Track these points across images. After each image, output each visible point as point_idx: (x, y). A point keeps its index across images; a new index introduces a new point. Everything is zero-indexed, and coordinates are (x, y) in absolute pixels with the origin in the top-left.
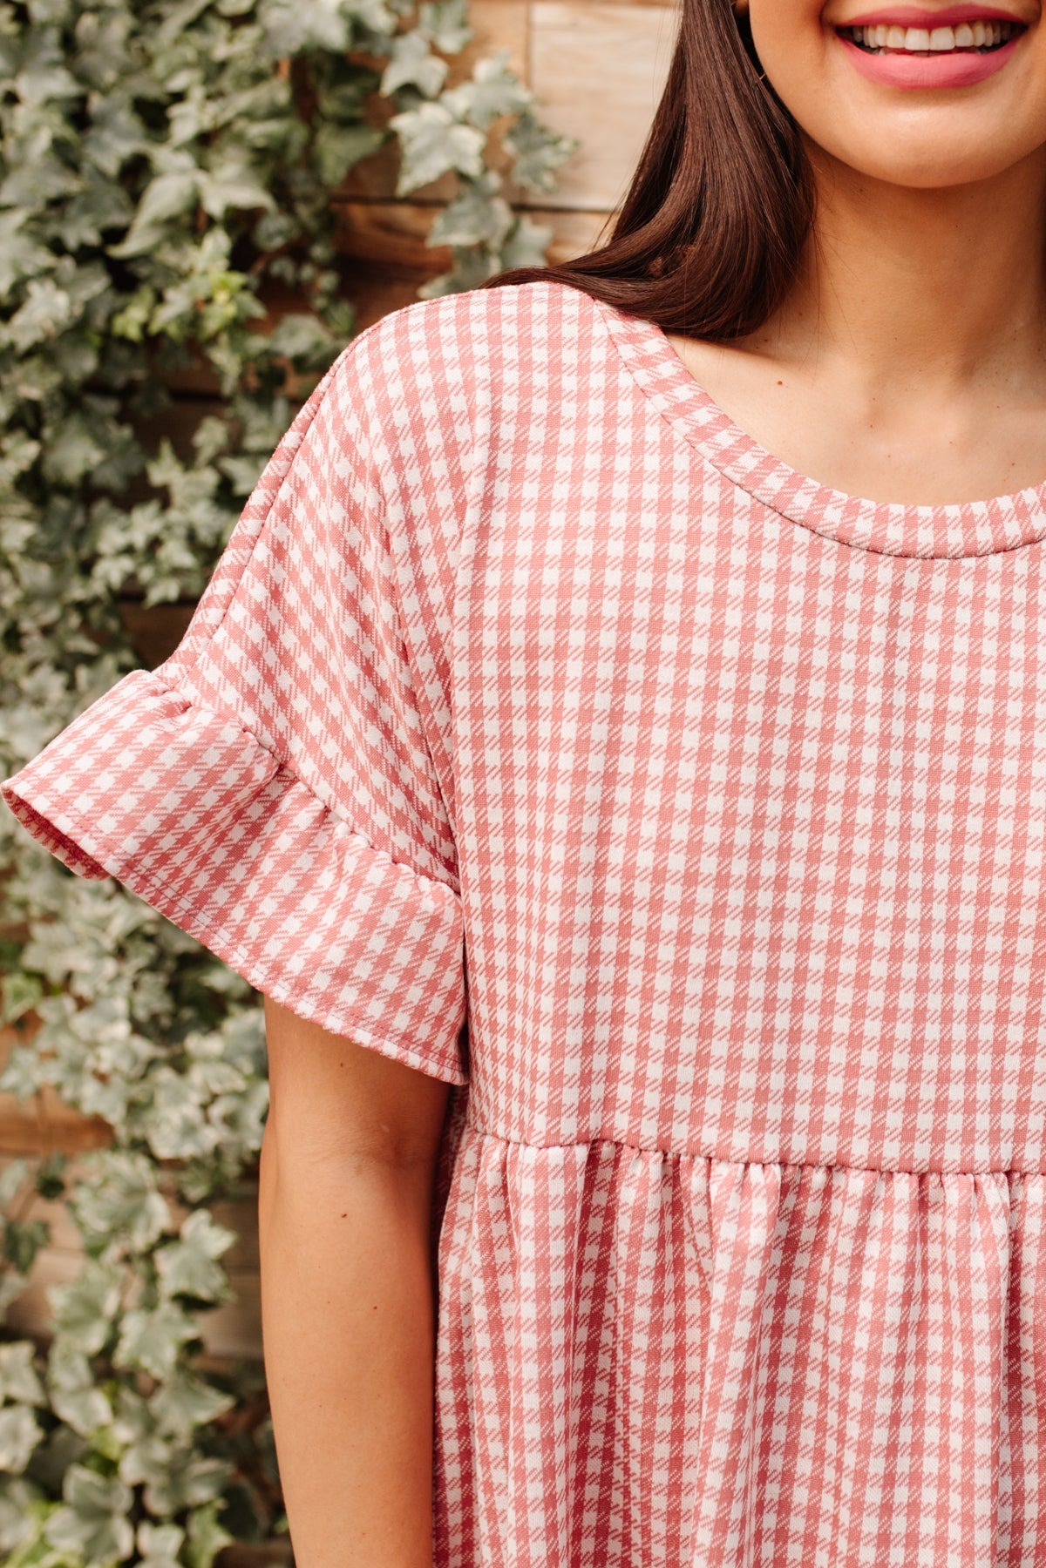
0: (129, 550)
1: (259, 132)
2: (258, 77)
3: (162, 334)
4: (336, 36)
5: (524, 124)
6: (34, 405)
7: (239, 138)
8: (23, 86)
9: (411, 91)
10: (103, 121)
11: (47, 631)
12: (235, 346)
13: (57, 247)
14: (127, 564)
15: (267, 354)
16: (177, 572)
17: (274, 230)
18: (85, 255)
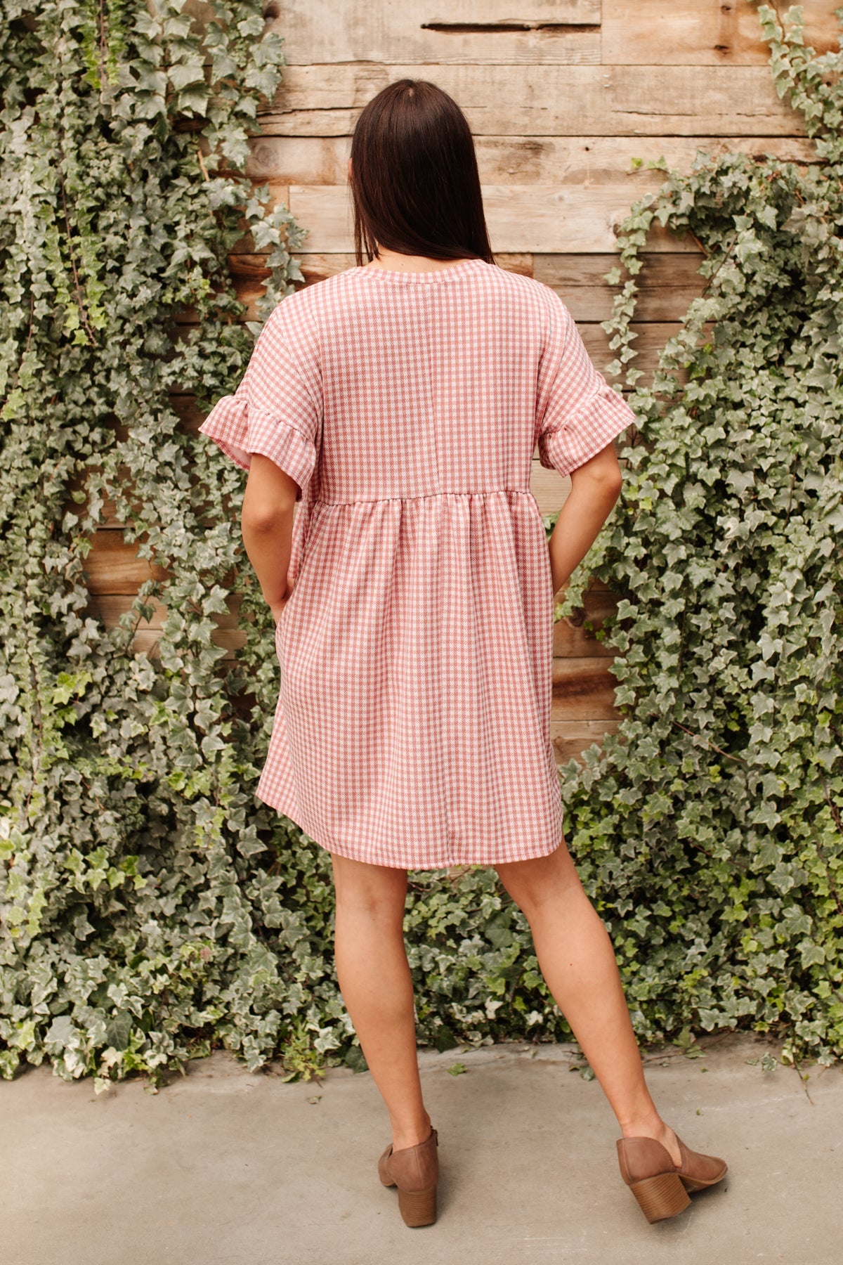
0: (173, 373)
1: (207, 233)
2: (206, 216)
3: (179, 301)
4: (231, 201)
5: (290, 226)
6: (139, 327)
7: (201, 236)
8: (132, 223)
9: (255, 217)
10: (155, 233)
11: (147, 401)
12: (205, 304)
13: (144, 273)
14: (172, 378)
15: (215, 306)
16: (193, 378)
17: (213, 266)
18: (153, 276)
